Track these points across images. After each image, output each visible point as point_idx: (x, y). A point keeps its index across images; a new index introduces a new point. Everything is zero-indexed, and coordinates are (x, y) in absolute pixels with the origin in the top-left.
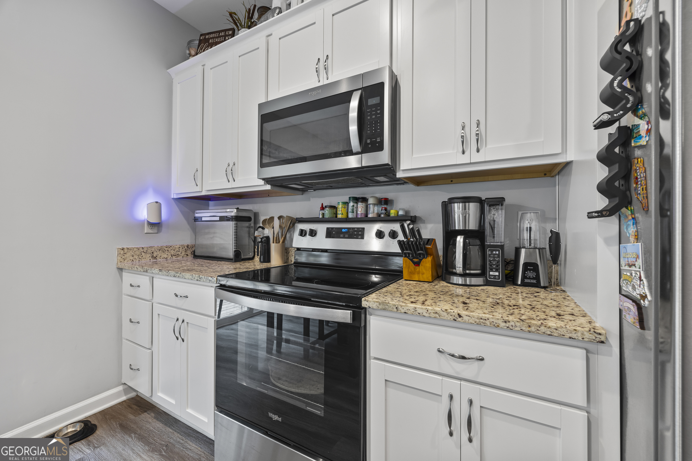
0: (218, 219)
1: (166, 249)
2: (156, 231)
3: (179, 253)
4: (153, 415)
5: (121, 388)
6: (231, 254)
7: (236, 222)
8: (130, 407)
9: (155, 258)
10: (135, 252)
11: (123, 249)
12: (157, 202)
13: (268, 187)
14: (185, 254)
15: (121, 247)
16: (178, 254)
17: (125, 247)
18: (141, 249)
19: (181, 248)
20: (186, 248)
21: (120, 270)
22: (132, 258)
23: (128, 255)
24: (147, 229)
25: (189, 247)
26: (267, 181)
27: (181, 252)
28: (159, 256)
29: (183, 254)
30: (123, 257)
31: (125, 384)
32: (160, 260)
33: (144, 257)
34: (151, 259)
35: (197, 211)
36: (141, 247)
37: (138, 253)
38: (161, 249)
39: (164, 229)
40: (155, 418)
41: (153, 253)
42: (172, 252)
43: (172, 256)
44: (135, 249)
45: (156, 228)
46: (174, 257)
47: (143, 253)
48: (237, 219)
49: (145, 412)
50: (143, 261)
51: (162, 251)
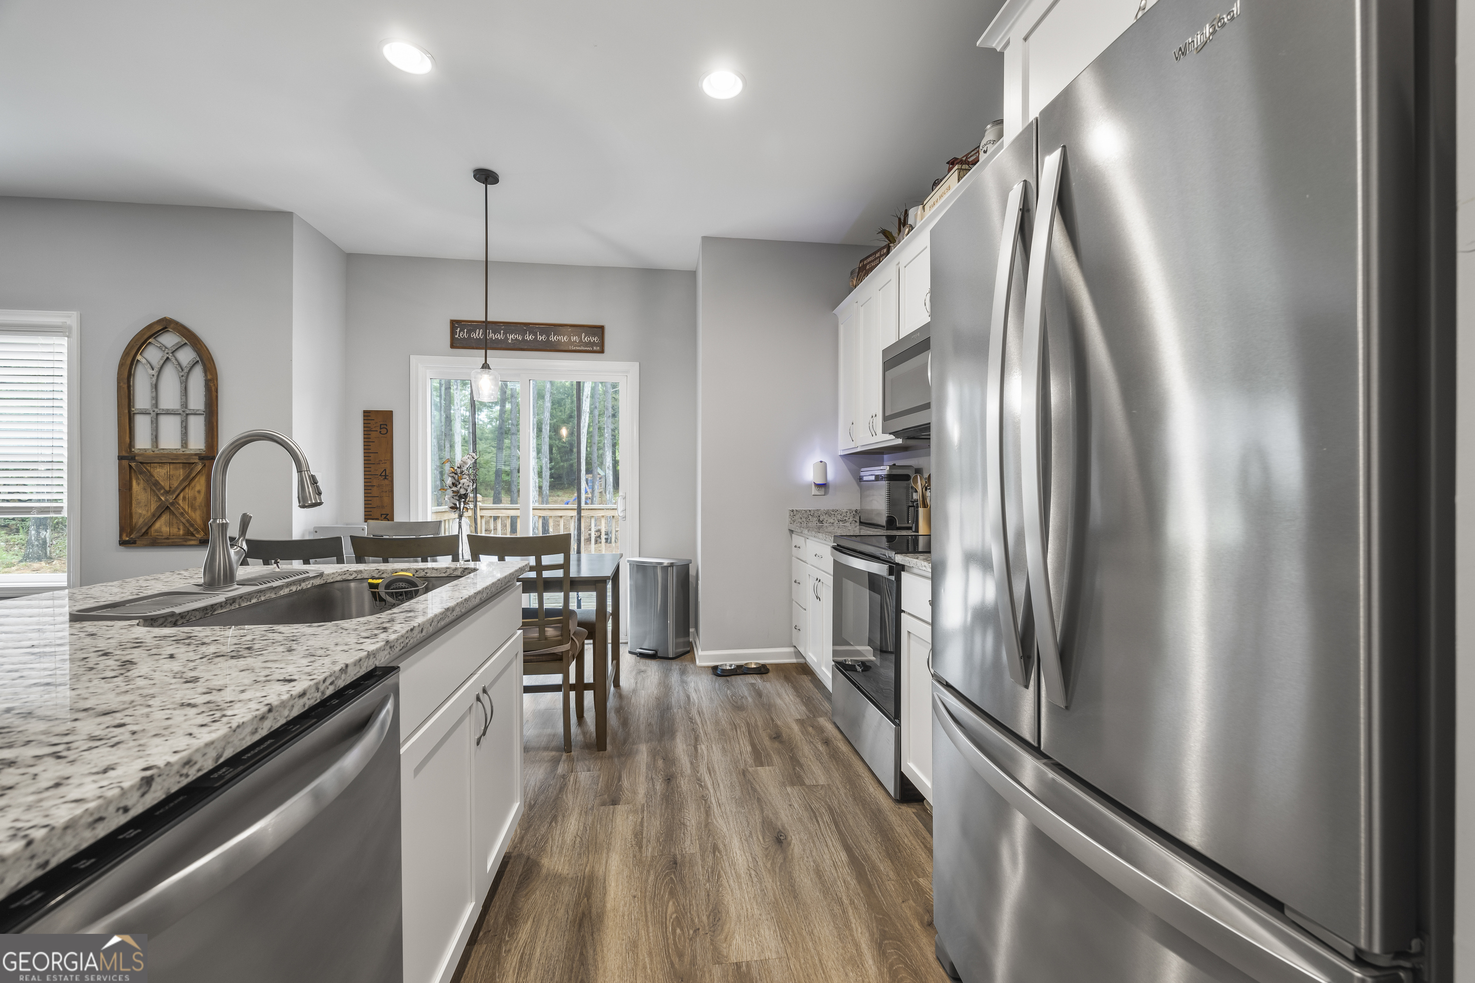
0: (873, 478)
1: (832, 513)
2: (823, 494)
3: (847, 518)
4: (810, 678)
5: (792, 649)
6: (883, 521)
7: (888, 482)
8: (796, 668)
9: (821, 522)
10: (803, 514)
11: (793, 511)
12: (821, 462)
13: (899, 441)
14: (854, 520)
15: (791, 509)
16: (845, 520)
17: (794, 509)
18: (808, 512)
19: (849, 513)
20: (854, 513)
21: (791, 531)
22: (800, 520)
23: (797, 517)
24: (814, 491)
25: (858, 511)
26: (896, 434)
27: (848, 518)
28: (825, 520)
29: (851, 520)
30: (793, 519)
31: (795, 646)
32: (826, 524)
33: (811, 520)
34: (818, 523)
35: (862, 470)
36: (808, 510)
37: (805, 515)
38: (827, 513)
39: (831, 490)
40: (810, 680)
41: (819, 516)
42: (839, 517)
43: (839, 521)
44: (803, 512)
45: (823, 489)
46: (840, 522)
47: (810, 516)
48: (891, 477)
49: (806, 674)
50: (810, 524)
51: (828, 515)
